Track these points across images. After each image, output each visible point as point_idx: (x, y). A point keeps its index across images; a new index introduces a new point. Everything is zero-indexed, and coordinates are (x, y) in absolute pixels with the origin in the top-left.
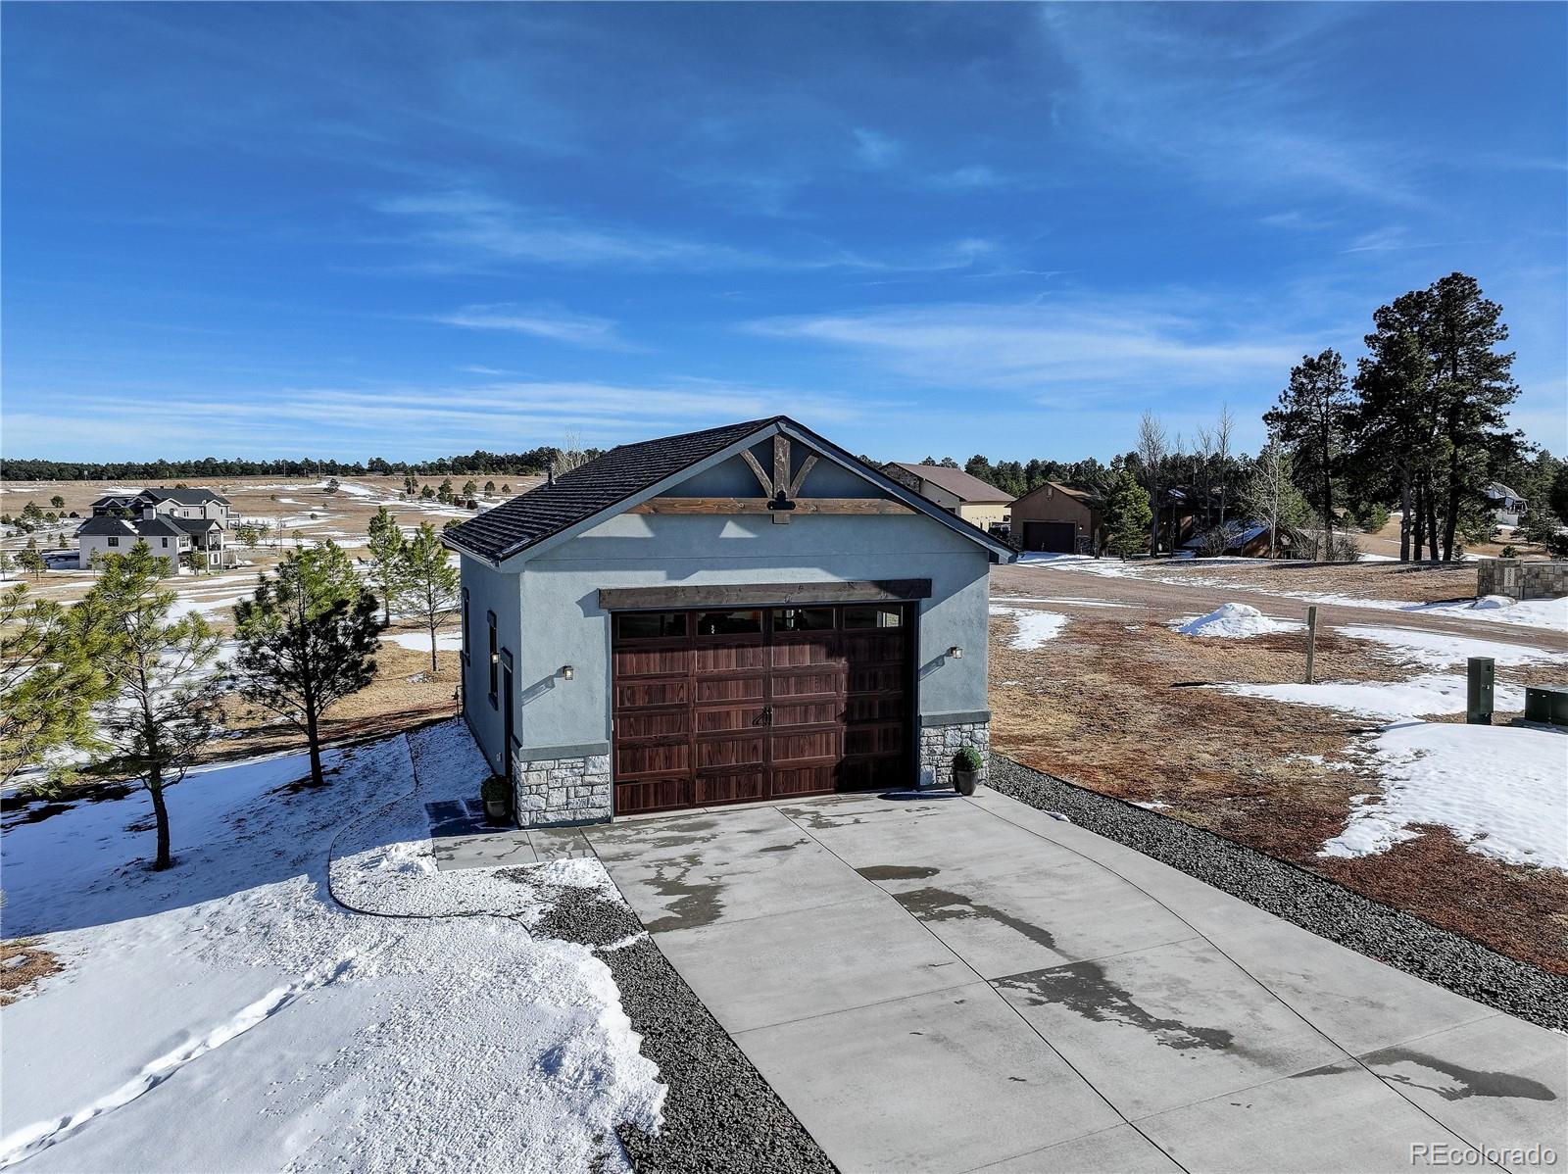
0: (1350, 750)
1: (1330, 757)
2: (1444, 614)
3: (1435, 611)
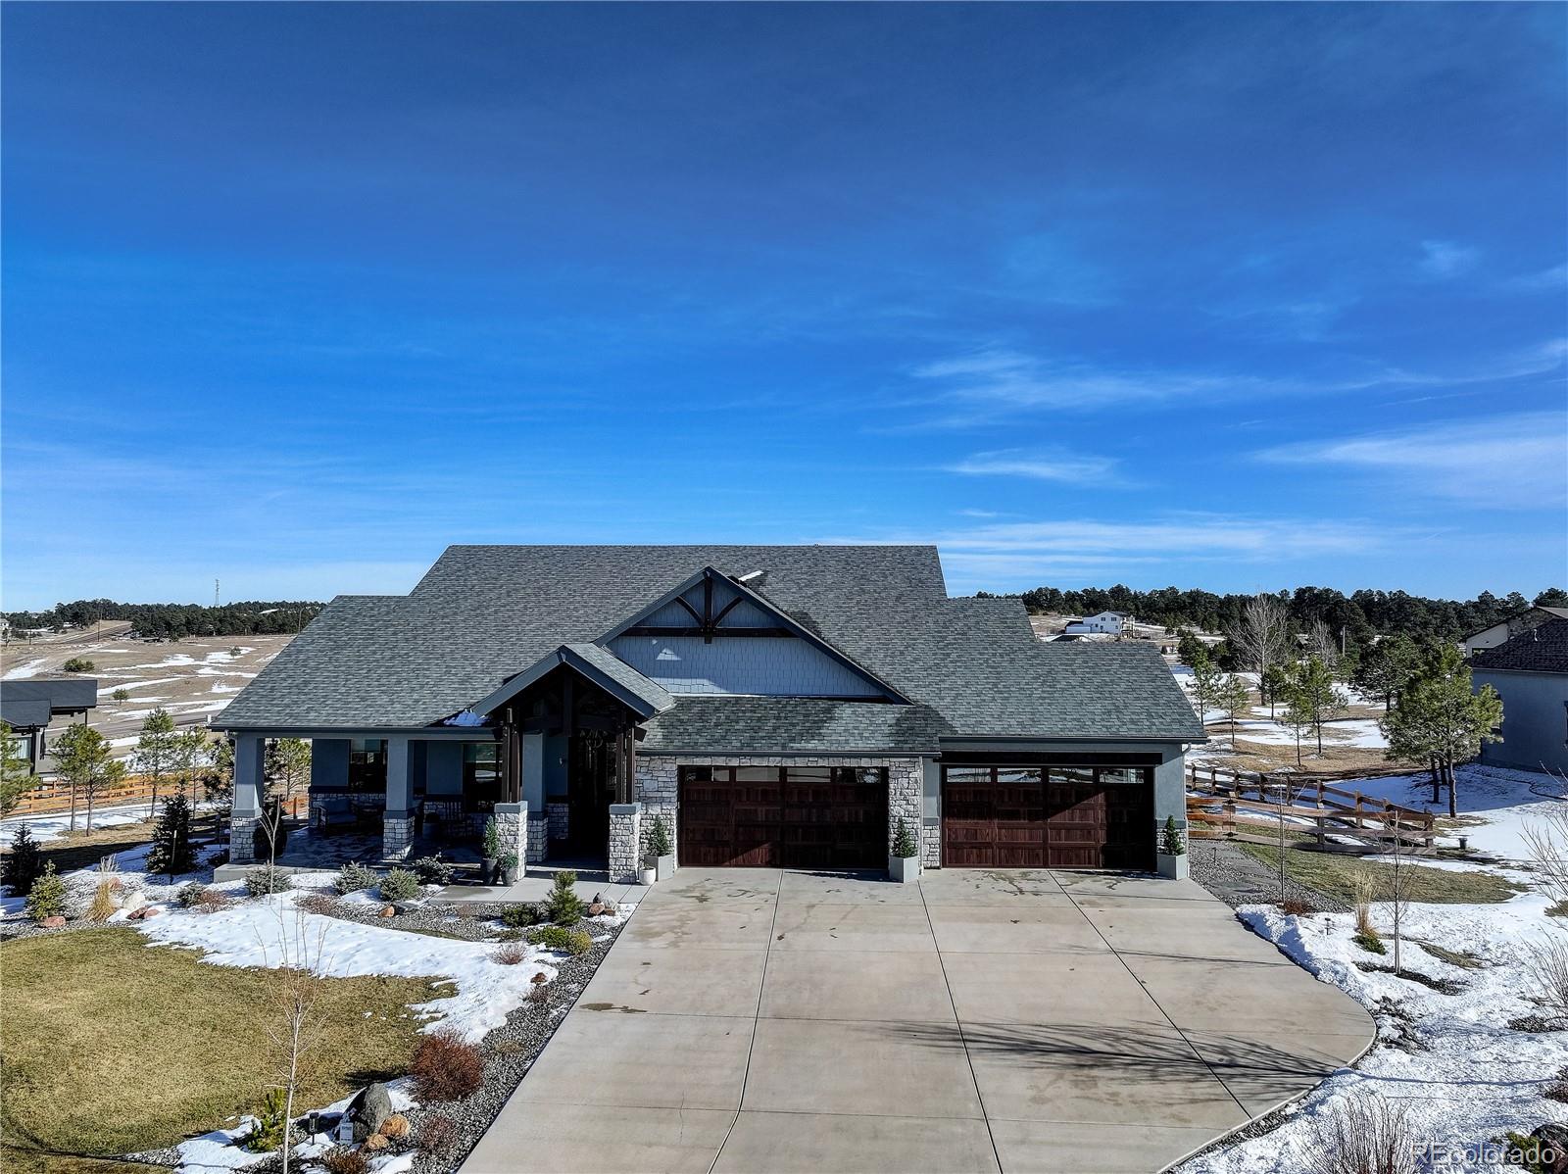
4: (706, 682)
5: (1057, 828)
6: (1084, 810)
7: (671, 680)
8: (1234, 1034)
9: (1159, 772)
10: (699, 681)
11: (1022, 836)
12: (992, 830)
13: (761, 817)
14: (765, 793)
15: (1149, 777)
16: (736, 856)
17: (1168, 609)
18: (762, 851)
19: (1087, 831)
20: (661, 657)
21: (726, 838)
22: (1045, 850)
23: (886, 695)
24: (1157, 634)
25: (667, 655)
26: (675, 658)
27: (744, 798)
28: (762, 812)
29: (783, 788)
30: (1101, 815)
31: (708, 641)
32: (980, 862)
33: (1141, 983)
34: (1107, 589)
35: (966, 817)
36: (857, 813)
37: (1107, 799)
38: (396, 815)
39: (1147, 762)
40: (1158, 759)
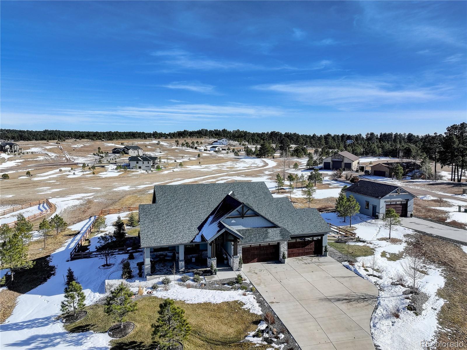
0: (446, 214)
1: (444, 215)
2: (457, 197)
3: (456, 196)
4: (241, 226)
5: (306, 249)
6: (311, 245)
7: (234, 226)
8: (362, 292)
9: (324, 237)
10: (240, 226)
11: (301, 251)
12: (295, 250)
13: (256, 253)
14: (257, 248)
15: (322, 238)
16: (251, 261)
17: (238, 137)
18: (256, 260)
19: (311, 249)
20: (232, 222)
21: (249, 258)
22: (304, 253)
23: (275, 226)
24: (237, 145)
25: (233, 221)
26: (235, 222)
27: (253, 250)
28: (256, 252)
29: (260, 247)
30: (313, 245)
31: (243, 218)
32: (293, 256)
33: (342, 284)
34: (221, 130)
35: (291, 249)
36: (273, 250)
37: (314, 243)
38: (182, 261)
39: (322, 235)
40: (323, 235)
